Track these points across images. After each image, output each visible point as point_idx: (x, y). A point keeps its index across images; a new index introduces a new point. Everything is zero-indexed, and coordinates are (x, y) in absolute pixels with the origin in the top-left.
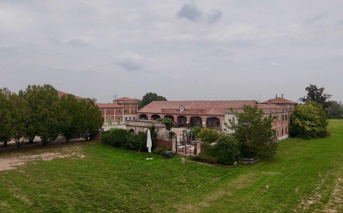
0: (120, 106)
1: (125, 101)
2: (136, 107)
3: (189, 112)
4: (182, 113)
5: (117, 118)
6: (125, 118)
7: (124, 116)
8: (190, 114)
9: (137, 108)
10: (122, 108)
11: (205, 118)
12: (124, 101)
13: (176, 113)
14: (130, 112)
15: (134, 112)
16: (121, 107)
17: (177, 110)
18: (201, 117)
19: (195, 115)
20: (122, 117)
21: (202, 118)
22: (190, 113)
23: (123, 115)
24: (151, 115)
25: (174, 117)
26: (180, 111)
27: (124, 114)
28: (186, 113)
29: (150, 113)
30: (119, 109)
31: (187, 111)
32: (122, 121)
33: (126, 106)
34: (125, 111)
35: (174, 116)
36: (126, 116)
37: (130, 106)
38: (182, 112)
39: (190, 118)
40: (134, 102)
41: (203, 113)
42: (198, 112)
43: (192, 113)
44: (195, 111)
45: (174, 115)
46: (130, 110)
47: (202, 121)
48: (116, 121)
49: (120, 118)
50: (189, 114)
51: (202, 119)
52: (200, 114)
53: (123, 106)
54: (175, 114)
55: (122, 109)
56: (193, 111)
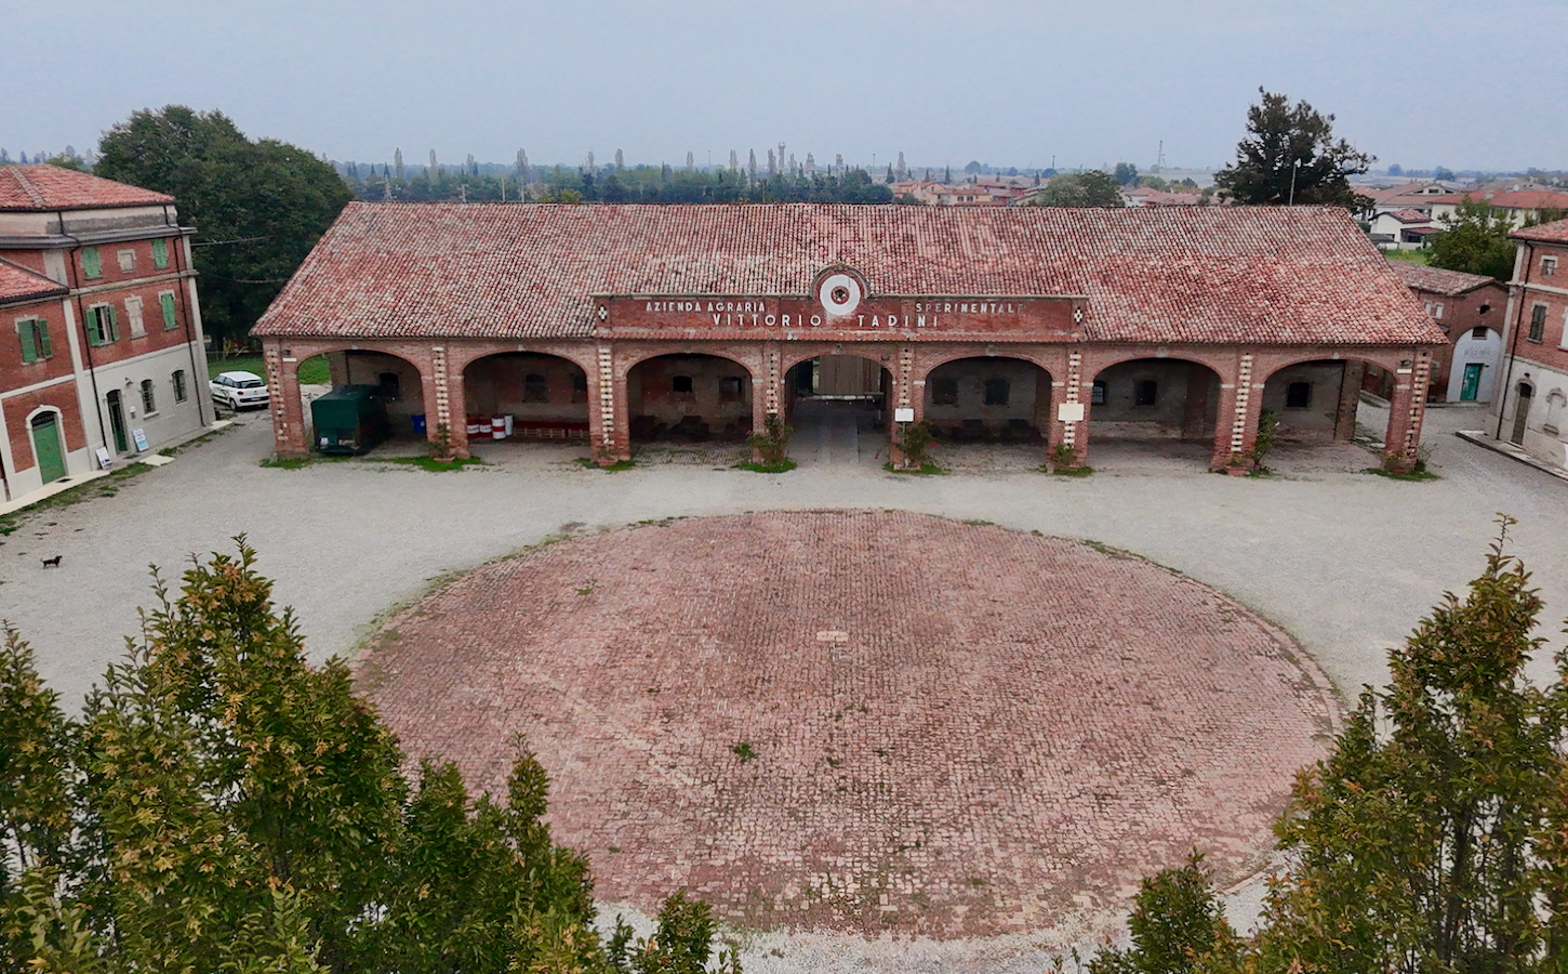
0: (23, 277)
1: (66, 217)
2: (178, 264)
3: (921, 321)
4: (841, 334)
5: (29, 426)
6: (102, 396)
7: (89, 385)
8: (935, 335)
9: (189, 277)
10: (63, 293)
11: (1080, 370)
12: (59, 210)
13: (768, 334)
14: (137, 326)
15: (170, 318)
16: (42, 286)
18: (1045, 361)
19: (986, 344)
20: (67, 399)
22: (928, 325)
23: (81, 376)
24: (463, 356)
25: (756, 370)
26: (821, 310)
27: (89, 363)
28: (891, 332)
29: (446, 340)
30: (27, 318)
31: (898, 313)
32: (77, 440)
33: (91, 264)
34: (91, 323)
35: (751, 361)
36: (112, 375)
37: (126, 259)
38: (840, 323)
39: (923, 372)
40: (153, 220)
41: (1069, 324)
42: (1016, 322)
43: (951, 332)
44: (984, 308)
45: (754, 349)
47: (1055, 394)
48: (23, 462)
49: (60, 415)
50: (916, 343)
52: (1035, 335)
53: (55, 268)
54: (760, 343)
55: (50, 311)
56: (957, 316)
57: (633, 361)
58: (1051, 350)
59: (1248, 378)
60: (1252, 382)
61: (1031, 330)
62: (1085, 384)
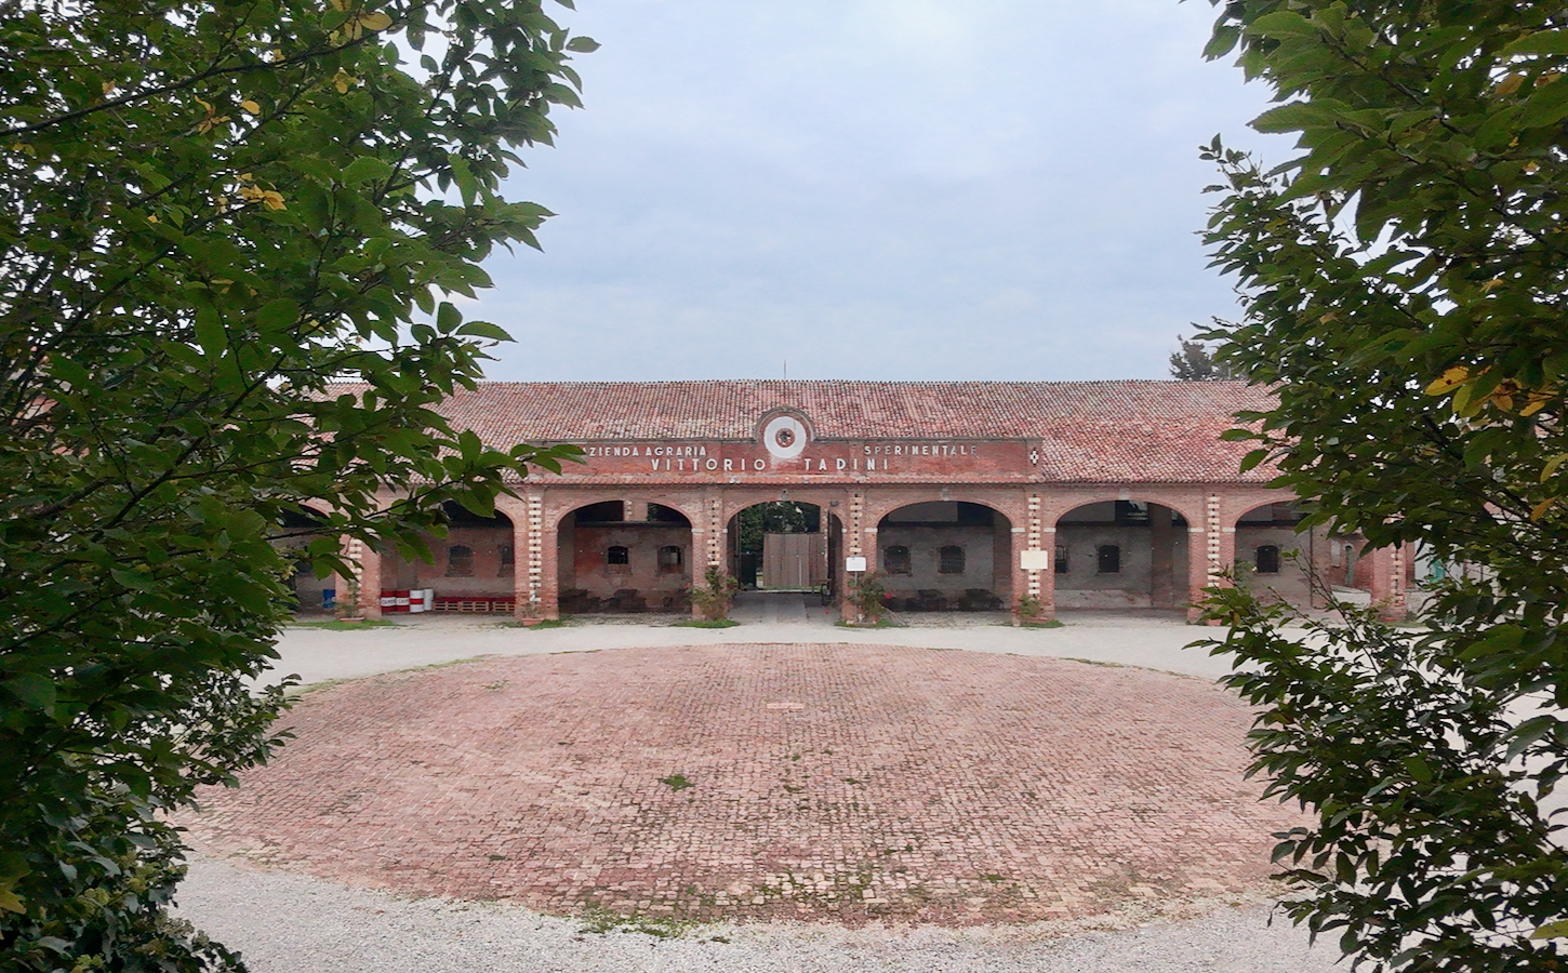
3: (871, 465)
4: (787, 478)
8: (886, 478)
11: (1041, 514)
13: (710, 480)
17: (729, 448)
18: (1003, 505)
19: (939, 487)
21: (1012, 518)
22: (878, 469)
25: (696, 519)
28: (839, 476)
31: (847, 456)
35: (691, 509)
38: (786, 467)
39: (876, 518)
41: (1026, 466)
42: (969, 465)
43: (901, 476)
44: (935, 450)
45: (694, 495)
47: (1015, 539)
50: (864, 487)
51: (1008, 524)
52: (990, 478)
54: (701, 487)
56: (909, 458)
57: (565, 510)
58: (1007, 493)
59: (1216, 520)
60: (1221, 525)
61: (988, 471)
62: (1047, 530)
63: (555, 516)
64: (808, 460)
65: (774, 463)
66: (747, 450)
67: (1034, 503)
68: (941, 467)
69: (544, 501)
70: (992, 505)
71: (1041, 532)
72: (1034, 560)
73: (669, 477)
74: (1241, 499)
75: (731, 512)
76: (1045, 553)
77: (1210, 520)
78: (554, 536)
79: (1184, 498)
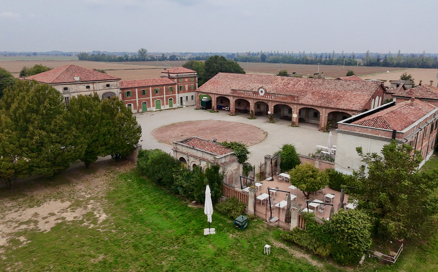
0: (171, 81)
1: (178, 74)
2: (195, 81)
3: (273, 97)
4: (262, 98)
5: (168, 100)
6: (180, 97)
7: (178, 96)
8: (274, 100)
9: (196, 83)
10: (176, 84)
11: (297, 108)
12: (177, 73)
13: (252, 97)
14: (187, 89)
15: (192, 88)
16: (173, 83)
17: (255, 93)
19: (282, 102)
20: (175, 97)
21: (292, 108)
23: (177, 95)
24: (216, 96)
25: (250, 103)
26: (259, 94)
27: (178, 93)
28: (268, 99)
29: (214, 94)
30: (170, 87)
31: (269, 96)
32: (175, 103)
33: (180, 80)
34: (180, 88)
35: (250, 101)
36: (181, 95)
37: (186, 80)
38: (262, 96)
39: (273, 106)
40: (192, 75)
41: (295, 100)
42: (287, 99)
43: (277, 99)
44: (282, 96)
46: (187, 86)
48: (167, 104)
49: (173, 99)
50: (272, 101)
51: (292, 110)
53: (176, 81)
54: (251, 98)
55: (174, 86)
56: (278, 97)
57: (236, 99)
58: (292, 104)
59: (324, 113)
60: (325, 114)
61: (289, 100)
62: (297, 111)
63: (234, 100)
64: (264, 96)
65: (260, 95)
66: (256, 93)
67: (295, 106)
68: (282, 99)
69: (233, 98)
70: (290, 106)
71: (296, 112)
72: (295, 116)
73: (247, 96)
74: (329, 110)
75: (255, 102)
76: (296, 115)
77: (323, 113)
78: (234, 103)
79: (320, 109)
